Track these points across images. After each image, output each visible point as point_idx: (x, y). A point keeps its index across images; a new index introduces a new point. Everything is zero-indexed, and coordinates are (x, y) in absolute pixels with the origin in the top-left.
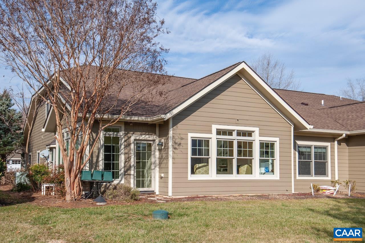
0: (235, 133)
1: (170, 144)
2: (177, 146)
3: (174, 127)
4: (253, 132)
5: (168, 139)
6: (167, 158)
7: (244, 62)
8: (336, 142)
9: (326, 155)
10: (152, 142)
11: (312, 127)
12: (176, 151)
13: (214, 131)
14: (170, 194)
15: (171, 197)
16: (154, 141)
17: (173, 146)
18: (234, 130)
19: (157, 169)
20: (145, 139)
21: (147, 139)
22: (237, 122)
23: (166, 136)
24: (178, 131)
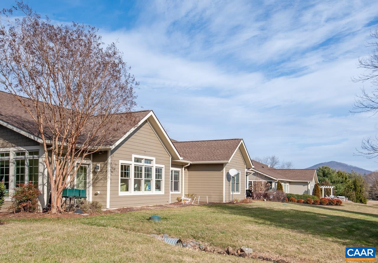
0: (143, 161)
1: (109, 168)
2: (113, 170)
3: (112, 155)
4: (152, 160)
5: (106, 164)
6: (106, 179)
7: (152, 110)
8: (184, 168)
9: (178, 177)
10: (87, 166)
11: (182, 158)
12: (112, 174)
13: (133, 159)
14: (108, 206)
15: (109, 209)
16: (89, 165)
17: (111, 170)
18: (143, 159)
19: (91, 188)
20: (85, 163)
21: (86, 163)
22: (145, 153)
23: (104, 162)
24: (114, 159)
